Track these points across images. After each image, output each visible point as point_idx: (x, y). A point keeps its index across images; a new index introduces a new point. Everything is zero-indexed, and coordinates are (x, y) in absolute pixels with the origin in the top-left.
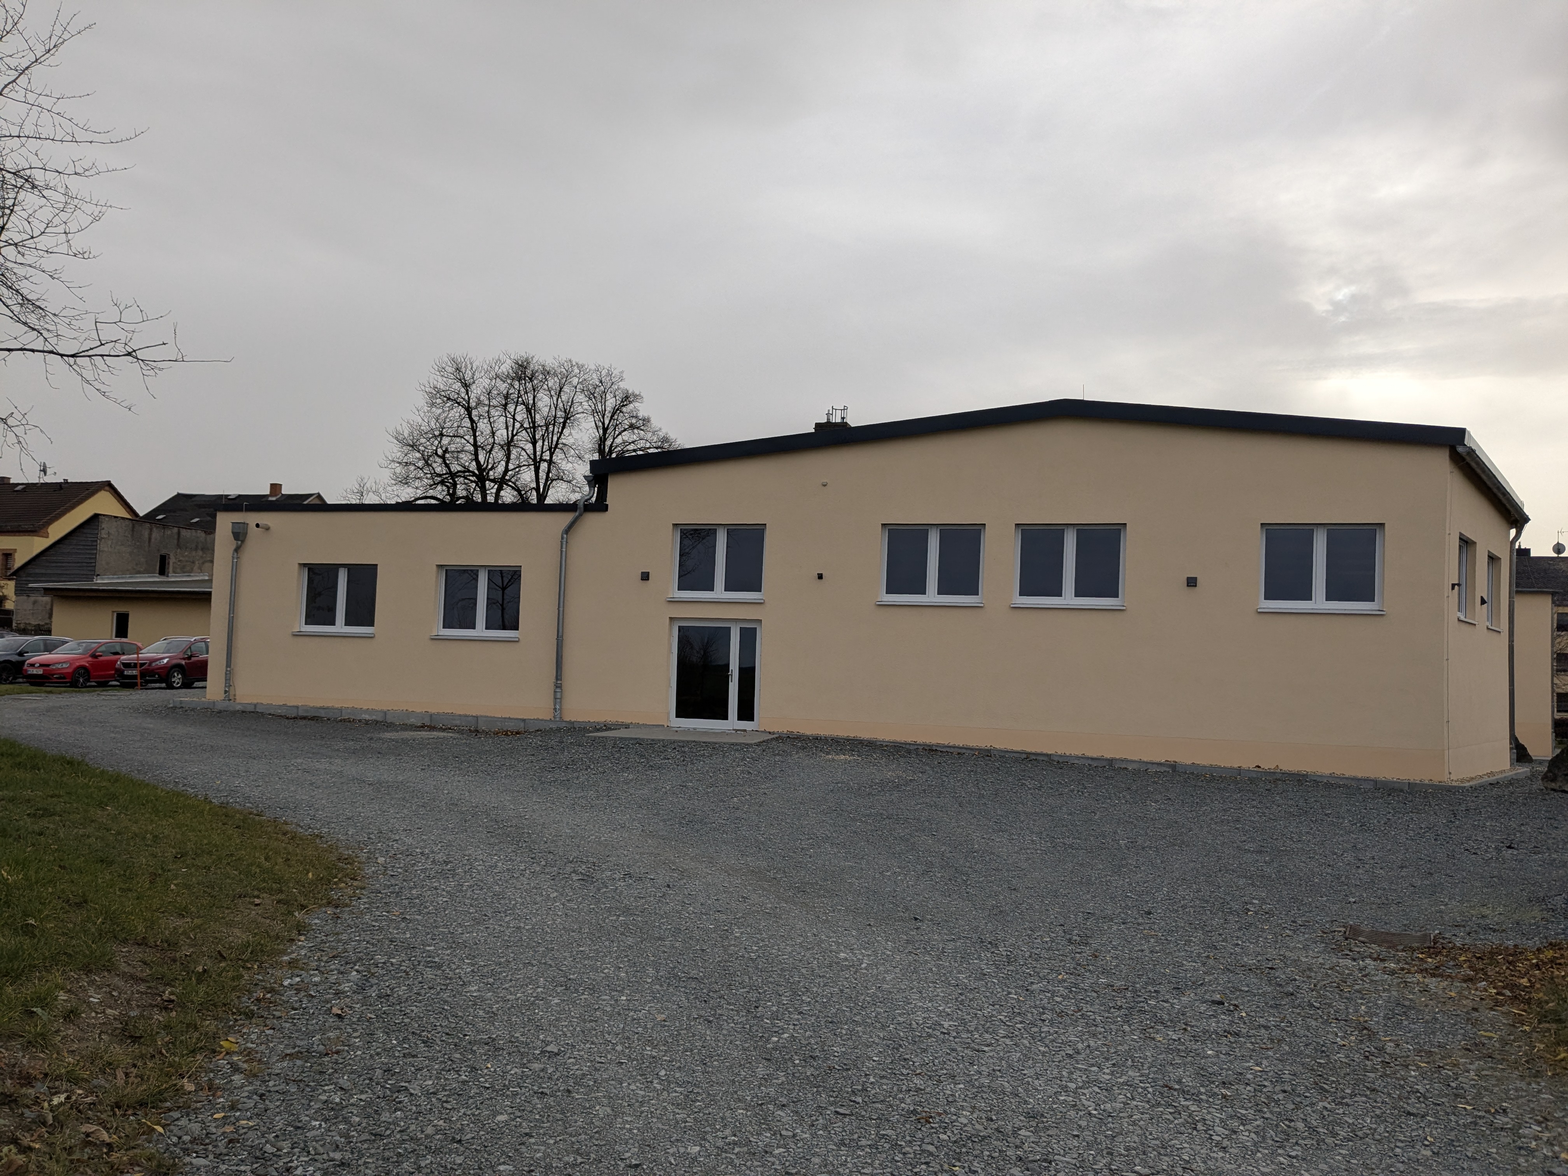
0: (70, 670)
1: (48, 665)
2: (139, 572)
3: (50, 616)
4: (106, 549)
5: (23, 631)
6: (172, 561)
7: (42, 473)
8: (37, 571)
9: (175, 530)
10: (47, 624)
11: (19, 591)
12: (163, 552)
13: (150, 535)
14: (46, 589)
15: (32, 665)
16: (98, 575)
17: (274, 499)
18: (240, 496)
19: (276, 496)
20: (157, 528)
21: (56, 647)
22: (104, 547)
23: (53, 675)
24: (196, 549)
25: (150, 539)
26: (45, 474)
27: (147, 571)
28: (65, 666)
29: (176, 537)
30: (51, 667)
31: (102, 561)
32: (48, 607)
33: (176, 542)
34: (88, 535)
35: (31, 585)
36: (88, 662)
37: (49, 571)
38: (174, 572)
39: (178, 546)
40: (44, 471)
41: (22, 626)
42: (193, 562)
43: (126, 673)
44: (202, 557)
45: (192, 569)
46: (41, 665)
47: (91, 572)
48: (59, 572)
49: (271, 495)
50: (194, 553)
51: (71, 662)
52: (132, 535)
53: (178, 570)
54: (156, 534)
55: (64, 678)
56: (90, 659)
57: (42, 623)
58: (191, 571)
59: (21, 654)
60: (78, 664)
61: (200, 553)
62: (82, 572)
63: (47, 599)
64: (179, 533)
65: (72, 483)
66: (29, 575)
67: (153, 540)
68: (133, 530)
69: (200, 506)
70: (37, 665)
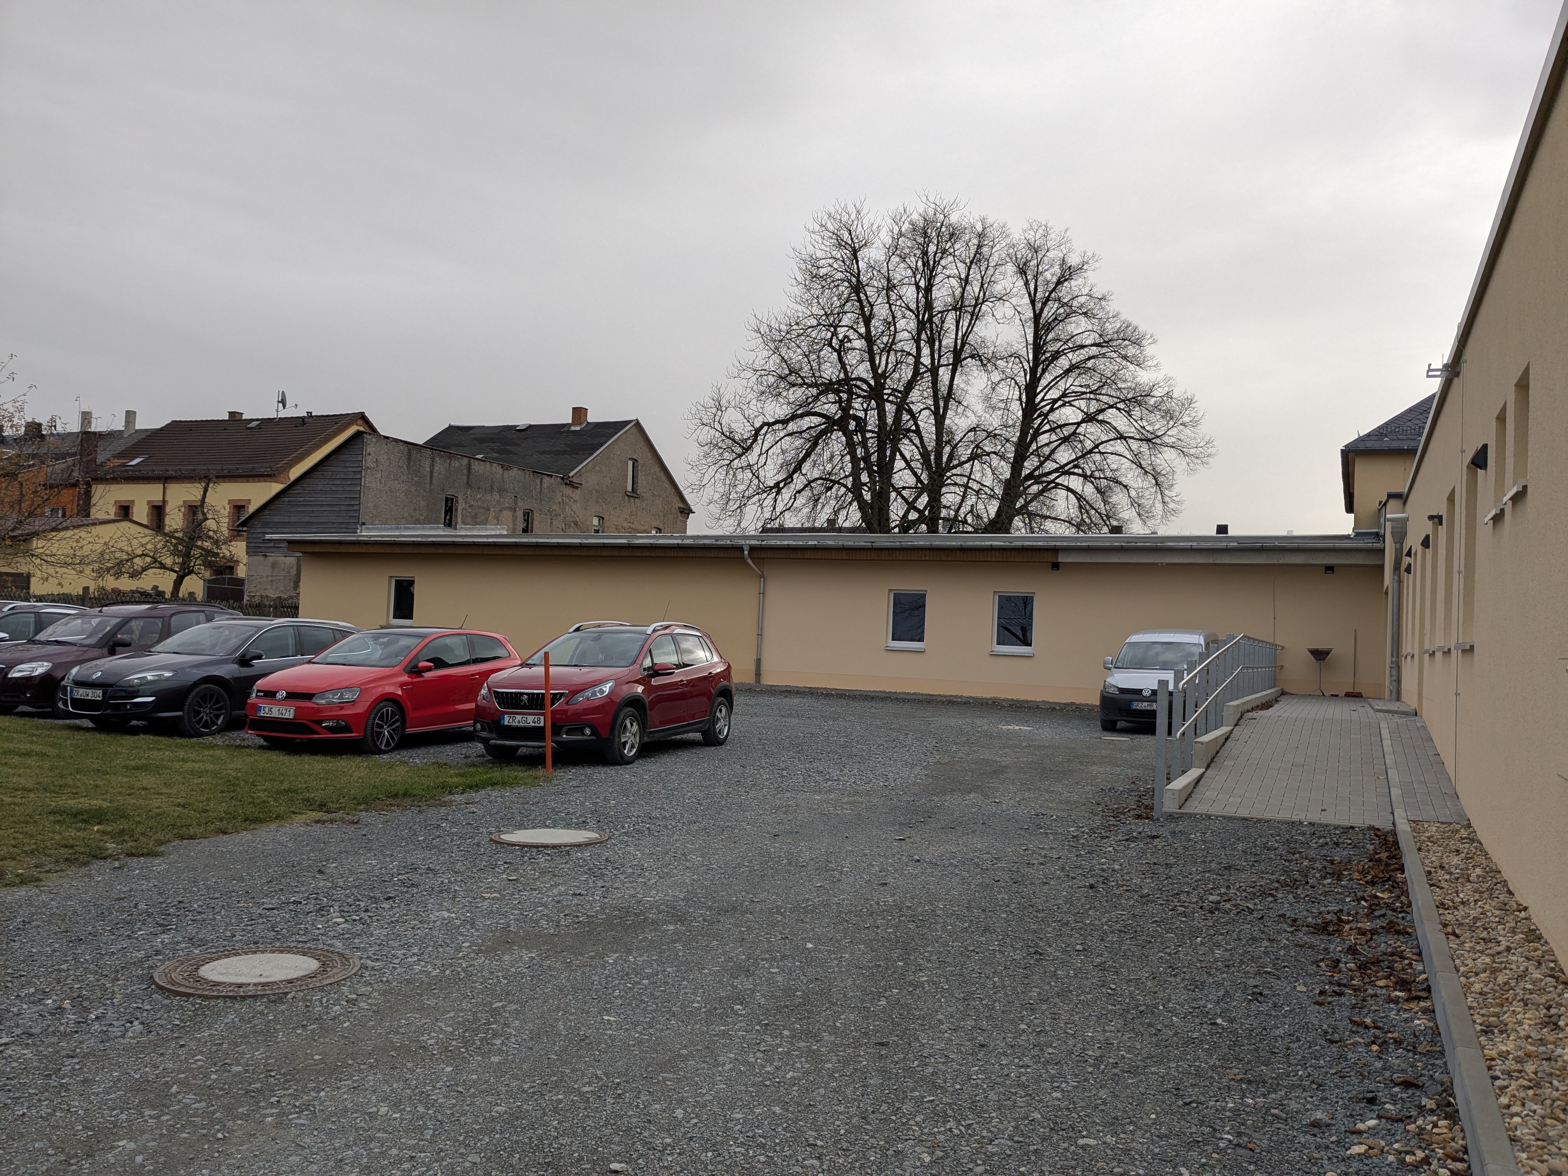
0: (361, 709)
1: (309, 696)
2: (417, 522)
3: (297, 584)
4: (373, 485)
5: (259, 609)
6: (461, 506)
7: (280, 405)
8: (277, 519)
9: (465, 461)
10: (291, 597)
11: (251, 551)
12: (450, 492)
13: (432, 466)
14: (290, 542)
15: (270, 694)
16: (364, 524)
17: (578, 428)
18: (530, 426)
19: (580, 424)
20: (441, 457)
21: (324, 646)
22: (371, 481)
23: (319, 722)
24: (491, 490)
25: (432, 472)
26: (284, 407)
27: (429, 521)
28: (348, 696)
29: (465, 471)
30: (314, 700)
31: (369, 501)
32: (294, 572)
33: (465, 478)
34: (348, 464)
35: (268, 536)
36: (402, 685)
37: (293, 519)
38: (464, 523)
39: (468, 484)
40: (283, 402)
41: (257, 600)
42: (488, 510)
43: (507, 720)
44: (498, 502)
45: (487, 520)
46: (292, 696)
47: (356, 522)
48: (307, 519)
49: (574, 423)
50: (488, 497)
51: (364, 687)
52: (409, 467)
53: (469, 520)
54: (440, 466)
55: (347, 729)
56: (405, 678)
57: (285, 596)
58: (485, 522)
59: (244, 661)
60: (380, 691)
61: (496, 496)
62: (340, 520)
63: (291, 561)
64: (469, 467)
65: (316, 416)
66: (266, 525)
67: (435, 475)
68: (409, 459)
69: (481, 440)
70: (282, 694)
